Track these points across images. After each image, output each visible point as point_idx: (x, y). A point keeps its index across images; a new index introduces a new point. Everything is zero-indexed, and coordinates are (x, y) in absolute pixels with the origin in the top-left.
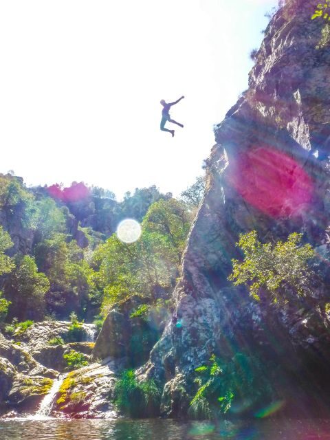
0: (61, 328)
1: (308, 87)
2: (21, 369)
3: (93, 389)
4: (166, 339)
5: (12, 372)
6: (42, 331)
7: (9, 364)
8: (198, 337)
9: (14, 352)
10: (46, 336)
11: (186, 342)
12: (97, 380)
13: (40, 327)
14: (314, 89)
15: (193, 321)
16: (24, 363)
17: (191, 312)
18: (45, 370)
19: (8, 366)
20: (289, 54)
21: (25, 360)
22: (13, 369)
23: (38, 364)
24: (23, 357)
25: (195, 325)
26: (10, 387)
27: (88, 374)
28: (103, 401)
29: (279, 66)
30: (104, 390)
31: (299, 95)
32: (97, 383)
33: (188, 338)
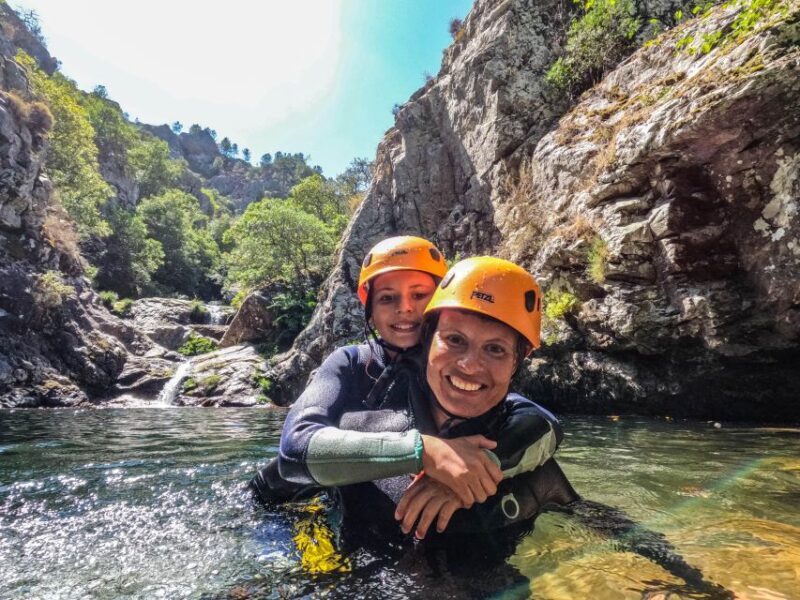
0: (179, 307)
1: (508, 93)
2: (133, 349)
3: (228, 374)
4: (314, 328)
5: (123, 353)
6: (150, 309)
7: (118, 343)
8: (349, 328)
9: (124, 330)
10: (157, 315)
11: (337, 333)
12: (233, 365)
13: (150, 304)
14: (512, 97)
15: (347, 312)
16: (138, 343)
17: (346, 304)
18: (166, 352)
19: (117, 346)
20: (497, 45)
21: (139, 339)
22: (123, 349)
23: (156, 346)
24: (136, 336)
25: (349, 316)
26: (120, 369)
27: (222, 359)
28: (240, 386)
29: (483, 58)
30: (242, 376)
31: (497, 99)
32: (233, 368)
33: (340, 328)
